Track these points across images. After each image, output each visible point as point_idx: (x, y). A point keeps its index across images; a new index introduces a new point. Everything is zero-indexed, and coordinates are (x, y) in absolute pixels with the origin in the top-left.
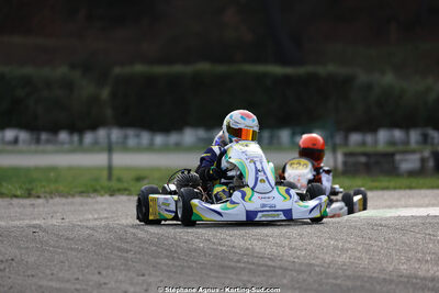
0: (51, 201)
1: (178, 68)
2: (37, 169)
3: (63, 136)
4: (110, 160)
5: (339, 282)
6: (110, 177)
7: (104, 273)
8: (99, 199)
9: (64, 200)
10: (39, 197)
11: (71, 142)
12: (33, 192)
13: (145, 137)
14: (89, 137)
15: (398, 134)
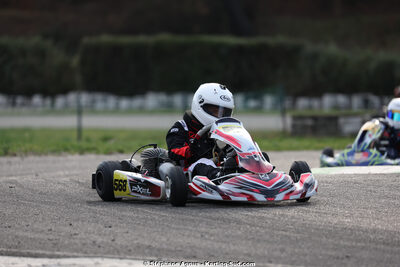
0: (26, 159)
1: (142, 39)
2: (13, 130)
3: (37, 100)
4: (80, 121)
5: (288, 233)
6: (79, 137)
7: (75, 224)
8: (70, 157)
9: (37, 158)
10: (15, 155)
11: (44, 106)
12: (10, 151)
13: (112, 101)
14: (60, 101)
15: (342, 99)
